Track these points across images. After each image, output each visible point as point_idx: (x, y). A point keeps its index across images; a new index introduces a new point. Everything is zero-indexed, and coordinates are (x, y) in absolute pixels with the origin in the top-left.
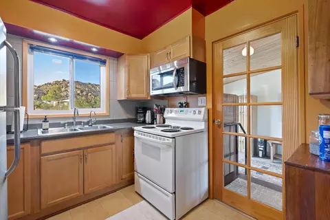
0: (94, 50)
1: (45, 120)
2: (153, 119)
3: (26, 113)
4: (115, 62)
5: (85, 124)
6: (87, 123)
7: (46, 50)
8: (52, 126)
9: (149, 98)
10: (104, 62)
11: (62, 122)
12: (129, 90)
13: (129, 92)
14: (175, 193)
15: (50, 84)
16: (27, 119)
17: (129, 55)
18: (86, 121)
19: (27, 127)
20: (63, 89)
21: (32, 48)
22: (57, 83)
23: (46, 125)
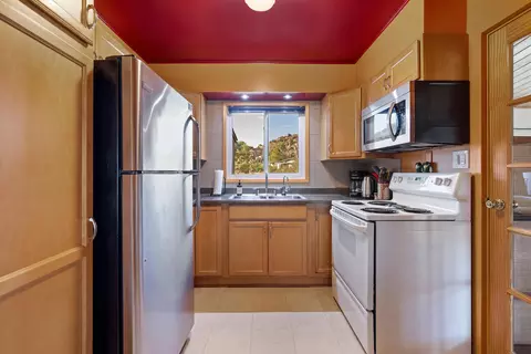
0: (288, 97)
1: (239, 185)
2: (374, 190)
3: (225, 178)
4: (318, 107)
5: (278, 192)
6: (281, 191)
7: (241, 109)
8: (245, 191)
9: (363, 157)
10: (302, 110)
11: (255, 188)
12: (332, 146)
13: (332, 148)
14: (374, 312)
15: (275, 141)
16: (225, 183)
17: (333, 93)
18: (279, 188)
19: (225, 191)
20: (288, 147)
21: (231, 110)
22: (282, 139)
23: (240, 190)
